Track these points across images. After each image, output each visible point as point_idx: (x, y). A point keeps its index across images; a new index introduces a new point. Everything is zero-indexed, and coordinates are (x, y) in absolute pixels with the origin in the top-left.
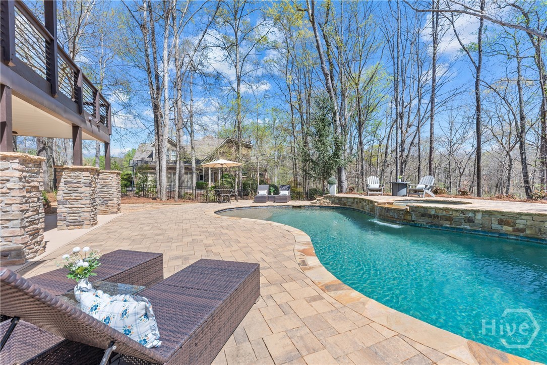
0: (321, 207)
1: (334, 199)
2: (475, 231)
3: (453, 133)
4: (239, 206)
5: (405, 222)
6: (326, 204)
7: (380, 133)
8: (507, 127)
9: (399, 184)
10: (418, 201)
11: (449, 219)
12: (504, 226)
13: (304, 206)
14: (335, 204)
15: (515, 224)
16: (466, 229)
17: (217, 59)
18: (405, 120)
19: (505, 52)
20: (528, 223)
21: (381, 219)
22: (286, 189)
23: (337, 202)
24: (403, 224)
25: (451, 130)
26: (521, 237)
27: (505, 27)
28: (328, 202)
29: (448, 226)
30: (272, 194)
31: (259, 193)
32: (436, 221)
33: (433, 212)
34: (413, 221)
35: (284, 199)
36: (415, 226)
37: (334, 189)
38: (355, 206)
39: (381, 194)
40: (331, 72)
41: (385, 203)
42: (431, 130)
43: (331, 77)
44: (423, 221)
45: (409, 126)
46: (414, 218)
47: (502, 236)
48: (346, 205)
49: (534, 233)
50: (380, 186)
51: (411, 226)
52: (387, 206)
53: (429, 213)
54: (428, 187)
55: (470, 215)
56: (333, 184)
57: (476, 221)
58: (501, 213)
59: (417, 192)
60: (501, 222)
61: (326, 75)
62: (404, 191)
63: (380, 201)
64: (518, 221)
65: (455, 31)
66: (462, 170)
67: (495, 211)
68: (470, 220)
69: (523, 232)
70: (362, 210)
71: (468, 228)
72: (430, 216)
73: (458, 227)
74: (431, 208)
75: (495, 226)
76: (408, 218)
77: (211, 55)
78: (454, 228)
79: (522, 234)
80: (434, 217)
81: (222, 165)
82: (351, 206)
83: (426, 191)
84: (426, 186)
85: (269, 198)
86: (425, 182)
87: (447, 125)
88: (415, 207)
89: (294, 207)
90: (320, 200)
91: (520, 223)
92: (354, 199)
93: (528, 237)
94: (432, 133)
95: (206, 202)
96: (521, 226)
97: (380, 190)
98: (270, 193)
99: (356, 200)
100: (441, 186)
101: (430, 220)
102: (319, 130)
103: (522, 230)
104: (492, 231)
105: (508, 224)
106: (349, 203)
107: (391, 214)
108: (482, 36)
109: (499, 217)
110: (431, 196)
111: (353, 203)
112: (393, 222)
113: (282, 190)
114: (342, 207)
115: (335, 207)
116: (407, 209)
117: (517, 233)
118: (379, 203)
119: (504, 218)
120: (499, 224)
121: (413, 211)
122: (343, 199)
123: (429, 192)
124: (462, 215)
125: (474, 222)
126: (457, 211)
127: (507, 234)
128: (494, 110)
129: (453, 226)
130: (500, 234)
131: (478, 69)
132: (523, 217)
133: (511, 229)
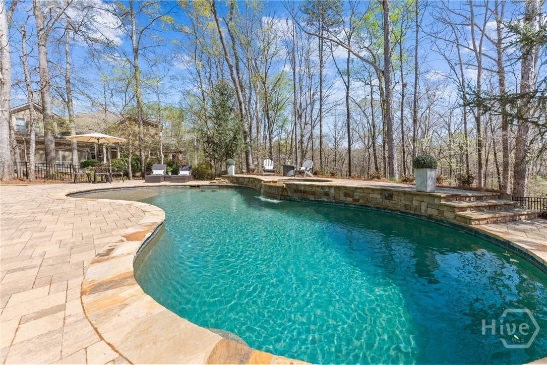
0: (221, 187)
1: (232, 179)
2: (330, 202)
3: (337, 133)
4: (118, 187)
5: (283, 197)
6: (225, 184)
7: (287, 128)
8: (367, 133)
9: (288, 166)
10: (299, 180)
11: (313, 193)
12: (348, 198)
13: (203, 186)
14: (234, 183)
15: (354, 196)
16: (324, 201)
17: (108, 25)
18: (303, 120)
19: (364, 80)
20: (361, 195)
21: (267, 196)
22: (186, 170)
23: (235, 181)
24: (280, 199)
25: (335, 131)
26: (357, 205)
27: (364, 62)
28: (225, 182)
29: (313, 199)
30: (170, 174)
31: (154, 173)
32: (304, 196)
33: (302, 189)
34: (289, 196)
35: (184, 178)
36: (290, 200)
37: (232, 169)
38: (250, 185)
39: (274, 175)
40: (237, 65)
41: (270, 182)
42: (320, 128)
43: (237, 70)
44: (296, 196)
45: (306, 124)
46: (289, 194)
47: (346, 204)
48: (243, 184)
49: (364, 202)
50: (274, 168)
51: (287, 200)
52: (271, 184)
53: (299, 189)
54: (308, 169)
55: (327, 190)
56: (230, 165)
57: (331, 195)
58: (345, 188)
59: (301, 173)
60: (346, 195)
61: (231, 67)
62: (292, 172)
63: (265, 180)
64: (355, 194)
65: (333, 56)
66: (343, 161)
67: (341, 186)
68: (327, 194)
69: (358, 202)
70: (255, 188)
71: (326, 200)
72: (301, 191)
73: (319, 199)
74: (301, 185)
75: (342, 198)
76: (285, 194)
77: (98, 19)
78: (317, 201)
79: (358, 203)
80: (304, 192)
81: (98, 139)
82: (247, 185)
83: (307, 172)
84: (306, 168)
85: (165, 178)
86: (307, 165)
87: (333, 127)
88: (290, 184)
89: (191, 186)
90: (218, 180)
91: (357, 195)
92: (249, 178)
93: (361, 205)
94: (321, 131)
95: (74, 183)
96: (357, 197)
97: (273, 172)
98: (167, 173)
99: (251, 180)
100: (318, 167)
101: (300, 195)
102: (219, 114)
103: (357, 200)
104: (340, 202)
105: (349, 196)
106: (245, 183)
107: (273, 191)
108: (350, 65)
109: (345, 191)
110: (310, 176)
111: (249, 182)
112: (275, 198)
113: (182, 170)
114: (239, 186)
115: (234, 186)
116: (283, 186)
117: (355, 203)
118: (265, 182)
119: (348, 192)
120: (344, 196)
121: (289, 188)
122: (240, 179)
123: (309, 173)
124: (321, 190)
125: (329, 195)
126: (318, 186)
127: (349, 204)
128: (360, 120)
129: (316, 199)
130: (345, 204)
131: (348, 87)
132: (358, 190)
133: (351, 199)
